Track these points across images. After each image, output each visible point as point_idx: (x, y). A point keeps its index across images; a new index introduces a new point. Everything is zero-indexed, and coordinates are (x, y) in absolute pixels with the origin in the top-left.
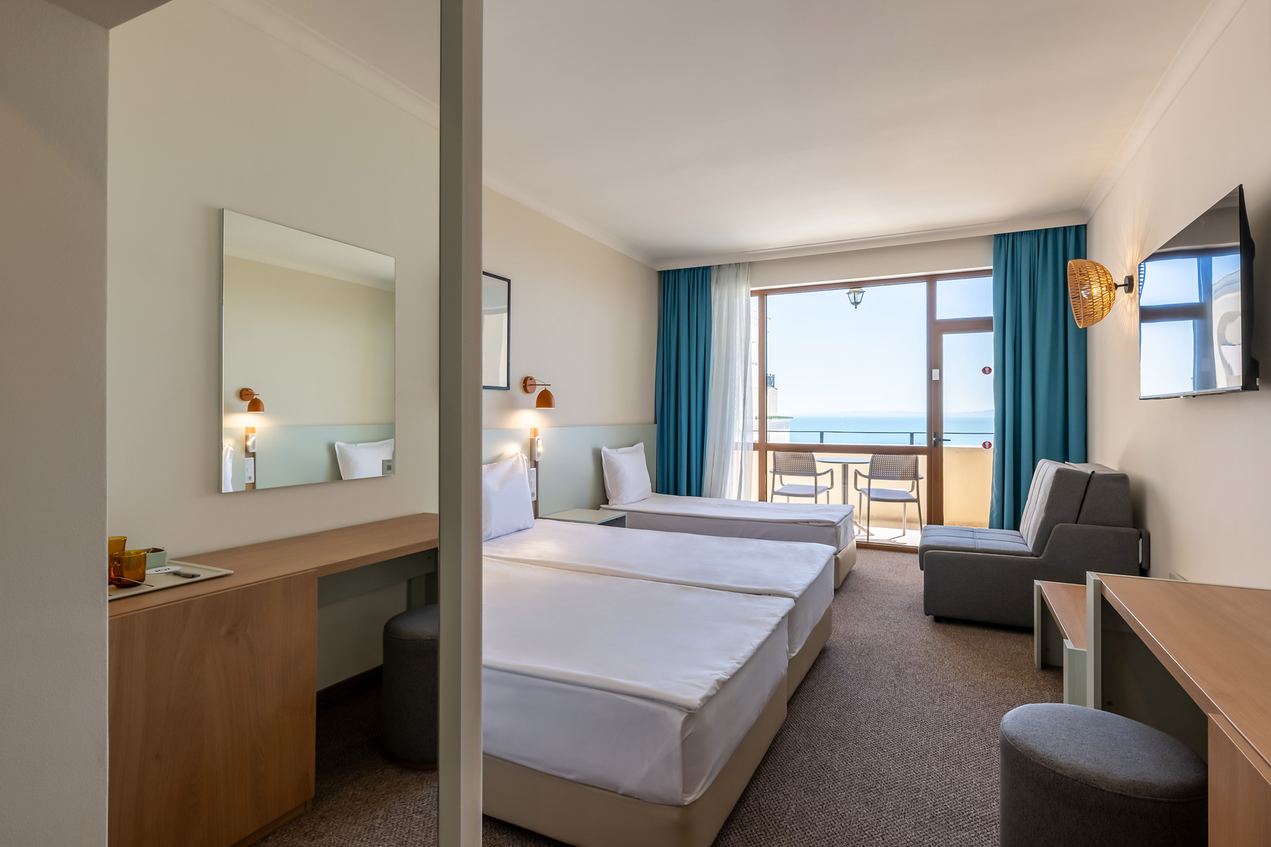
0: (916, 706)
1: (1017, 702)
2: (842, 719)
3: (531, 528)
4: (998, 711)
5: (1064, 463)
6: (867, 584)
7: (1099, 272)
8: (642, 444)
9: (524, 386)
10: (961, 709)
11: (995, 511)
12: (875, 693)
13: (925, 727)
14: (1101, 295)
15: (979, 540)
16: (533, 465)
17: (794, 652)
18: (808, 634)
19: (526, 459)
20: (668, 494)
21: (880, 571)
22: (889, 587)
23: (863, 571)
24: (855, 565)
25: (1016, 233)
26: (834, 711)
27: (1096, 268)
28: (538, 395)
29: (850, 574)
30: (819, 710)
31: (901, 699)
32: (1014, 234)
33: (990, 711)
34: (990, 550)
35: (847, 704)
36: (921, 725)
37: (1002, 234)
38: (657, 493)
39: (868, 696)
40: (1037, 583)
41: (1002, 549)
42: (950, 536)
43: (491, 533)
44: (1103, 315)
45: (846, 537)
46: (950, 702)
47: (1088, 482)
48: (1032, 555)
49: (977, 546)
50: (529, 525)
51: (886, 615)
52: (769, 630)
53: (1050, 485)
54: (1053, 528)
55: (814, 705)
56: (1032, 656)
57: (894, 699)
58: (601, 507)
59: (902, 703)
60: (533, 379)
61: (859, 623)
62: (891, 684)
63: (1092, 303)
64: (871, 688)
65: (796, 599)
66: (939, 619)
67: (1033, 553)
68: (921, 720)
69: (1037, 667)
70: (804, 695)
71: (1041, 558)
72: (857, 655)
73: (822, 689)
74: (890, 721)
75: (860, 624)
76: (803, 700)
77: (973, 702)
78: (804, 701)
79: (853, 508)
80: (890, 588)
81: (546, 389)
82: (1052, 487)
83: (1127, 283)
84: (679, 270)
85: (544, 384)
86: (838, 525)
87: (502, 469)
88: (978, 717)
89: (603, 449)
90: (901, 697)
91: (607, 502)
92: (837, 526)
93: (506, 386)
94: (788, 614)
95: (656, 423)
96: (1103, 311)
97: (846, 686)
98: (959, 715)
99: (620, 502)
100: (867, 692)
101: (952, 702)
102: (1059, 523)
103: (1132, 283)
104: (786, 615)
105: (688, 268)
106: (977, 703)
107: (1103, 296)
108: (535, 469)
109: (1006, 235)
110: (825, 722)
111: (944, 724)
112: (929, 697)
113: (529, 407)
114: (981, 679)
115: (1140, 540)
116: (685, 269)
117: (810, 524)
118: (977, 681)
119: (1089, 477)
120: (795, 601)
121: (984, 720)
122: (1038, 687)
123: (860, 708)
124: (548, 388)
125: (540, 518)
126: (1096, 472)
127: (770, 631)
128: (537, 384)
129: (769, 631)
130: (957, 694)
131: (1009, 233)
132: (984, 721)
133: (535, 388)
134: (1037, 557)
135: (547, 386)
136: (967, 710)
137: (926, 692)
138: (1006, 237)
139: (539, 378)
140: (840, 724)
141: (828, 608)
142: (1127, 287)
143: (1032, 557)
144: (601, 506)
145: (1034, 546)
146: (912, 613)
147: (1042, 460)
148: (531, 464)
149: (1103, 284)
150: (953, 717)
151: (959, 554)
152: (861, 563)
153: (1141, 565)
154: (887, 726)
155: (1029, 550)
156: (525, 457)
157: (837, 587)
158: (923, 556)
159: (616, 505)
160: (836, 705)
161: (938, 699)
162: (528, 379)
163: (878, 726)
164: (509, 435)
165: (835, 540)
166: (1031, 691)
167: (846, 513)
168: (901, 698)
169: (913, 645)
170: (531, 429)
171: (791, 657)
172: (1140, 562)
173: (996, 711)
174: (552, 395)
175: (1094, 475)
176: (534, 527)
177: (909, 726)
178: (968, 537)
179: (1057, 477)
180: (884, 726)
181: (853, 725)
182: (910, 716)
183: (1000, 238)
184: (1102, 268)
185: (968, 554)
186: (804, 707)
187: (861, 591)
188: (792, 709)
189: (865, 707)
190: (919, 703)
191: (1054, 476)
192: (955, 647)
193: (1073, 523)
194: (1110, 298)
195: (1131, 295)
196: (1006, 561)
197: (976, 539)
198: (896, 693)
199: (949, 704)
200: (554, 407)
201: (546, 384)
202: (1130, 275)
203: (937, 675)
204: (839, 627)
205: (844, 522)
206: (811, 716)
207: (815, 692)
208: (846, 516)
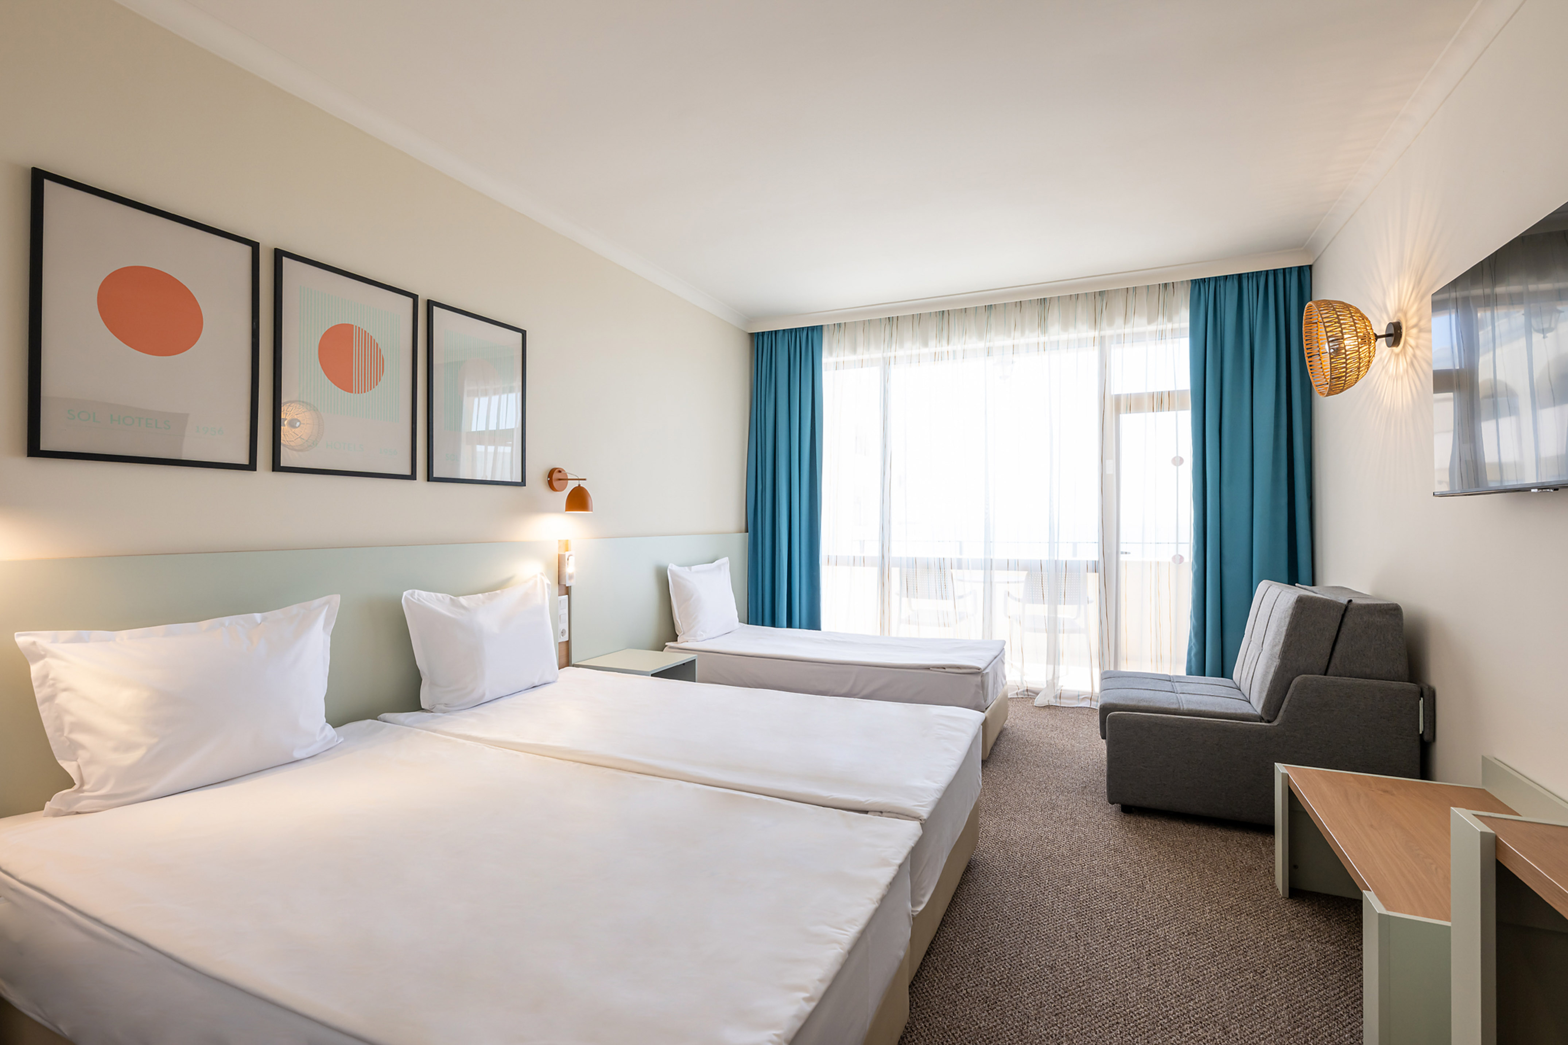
0: (1113, 978)
1: (1267, 966)
2: (998, 1011)
3: (554, 682)
4: (1241, 987)
5: (1295, 586)
6: (1024, 751)
7: (1354, 316)
8: (726, 560)
9: (548, 481)
10: (1183, 983)
11: (1193, 647)
12: (1048, 952)
13: (1131, 1025)
14: (1357, 348)
15: (1181, 695)
16: (564, 591)
17: (921, 903)
18: (945, 861)
19: (548, 584)
20: (763, 625)
21: (1039, 728)
22: (1054, 755)
23: (1018, 729)
24: (1007, 721)
25: (1219, 277)
26: (986, 993)
27: (1350, 310)
28: (568, 493)
29: (1002, 733)
30: (962, 991)
31: (1087, 963)
32: (1216, 279)
33: (1229, 985)
34: (1201, 711)
35: (1005, 976)
36: (1125, 1020)
37: (1202, 279)
38: (748, 624)
39: (1037, 957)
40: (1280, 768)
41: (1218, 709)
42: (1141, 689)
43: (483, 695)
44: (1358, 378)
45: (995, 686)
46: (1163, 968)
47: (1343, 616)
48: (1261, 719)
49: (1181, 704)
50: (549, 678)
51: (1054, 801)
52: (875, 900)
53: (1288, 620)
54: (1292, 682)
55: (953, 979)
56: (1271, 873)
57: (1078, 965)
58: (666, 646)
59: (1090, 972)
60: (562, 472)
61: (1016, 816)
62: (1070, 932)
63: (1344, 360)
64: (1040, 940)
65: (923, 822)
66: (1128, 809)
67: (1263, 716)
68: (1125, 1010)
69: (1283, 894)
70: (937, 959)
71: (1275, 723)
72: (1016, 875)
73: (966, 946)
74: (1075, 1011)
75: (1018, 817)
76: (936, 969)
77: (1199, 967)
78: (938, 972)
79: (1005, 644)
80: (1056, 756)
81: (579, 485)
82: (1290, 623)
83: (1392, 331)
84: (777, 332)
85: (577, 478)
86: (984, 672)
87: (507, 599)
88: (1213, 1000)
89: (669, 567)
90: (1087, 959)
91: (675, 638)
92: (983, 674)
93: (520, 481)
94: (910, 856)
95: (747, 531)
96: (1359, 372)
97: (1002, 937)
98: (1182, 997)
99: (693, 638)
100: (1034, 951)
101: (1167, 968)
102: (1301, 674)
103: (1399, 331)
104: (906, 858)
105: (788, 330)
106: (1206, 969)
107: (1361, 350)
108: (567, 596)
109: (1206, 280)
110: (972, 1017)
111: (1161, 1017)
112: (1131, 958)
113: (556, 511)
114: (1204, 920)
115: (1420, 699)
116: (784, 330)
117: (947, 670)
118: (1199, 924)
119: (1344, 608)
120: (921, 824)
121: (1222, 1007)
122: (1292, 935)
123: (1026, 984)
124: (583, 484)
125: (574, 666)
126: (1353, 601)
127: (877, 902)
128: (569, 478)
129: (875, 904)
130: (1172, 952)
131: (1210, 278)
132: (1224, 1009)
133: (567, 483)
134: (1269, 722)
135: (580, 481)
136: (1193, 984)
137: (1125, 949)
138: (1206, 282)
139: (571, 471)
140: (996, 1021)
141: (973, 809)
142: (1391, 339)
143: (1261, 722)
144: (666, 644)
145: (1263, 707)
146: (1089, 798)
147: (1264, 581)
148: (559, 590)
149: (1360, 332)
150: (1173, 1001)
151: (1157, 717)
152: (1014, 717)
153: (1422, 735)
154: (1072, 1023)
155: (1256, 711)
156: (547, 581)
157: (984, 759)
158: (1106, 720)
159: (687, 642)
160: (989, 979)
161: (1145, 963)
162: (554, 472)
163: (1056, 1025)
164: (525, 549)
165: (981, 692)
166: (1283, 942)
167: (996, 653)
168: (1088, 961)
169: (1096, 855)
170: (559, 541)
171: (918, 913)
172: (1421, 733)
173: (1237, 986)
174: (588, 493)
175: (1350, 606)
176: (558, 680)
177: (1106, 1023)
178: (1166, 690)
179: (1297, 608)
180: (1066, 1025)
181: (1016, 1024)
182: (1105, 1001)
183: (1198, 285)
184: (1357, 311)
185: (1170, 718)
186: (938, 984)
187: (1016, 762)
188: (919, 989)
189: (1033, 982)
190: (1116, 970)
191: (1293, 607)
192: (1157, 858)
193: (1320, 674)
194: (1370, 353)
195: (1396, 349)
196: (1224, 729)
197: (1177, 693)
198: (1079, 950)
199: (1163, 972)
200: (592, 511)
201: (580, 478)
202: (1395, 321)
203: (1137, 913)
204: (989, 825)
205: (993, 666)
206: (949, 1004)
207: (954, 950)
208: (995, 658)
